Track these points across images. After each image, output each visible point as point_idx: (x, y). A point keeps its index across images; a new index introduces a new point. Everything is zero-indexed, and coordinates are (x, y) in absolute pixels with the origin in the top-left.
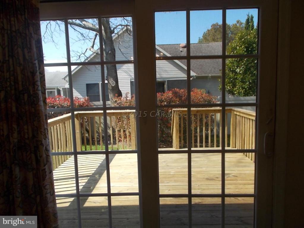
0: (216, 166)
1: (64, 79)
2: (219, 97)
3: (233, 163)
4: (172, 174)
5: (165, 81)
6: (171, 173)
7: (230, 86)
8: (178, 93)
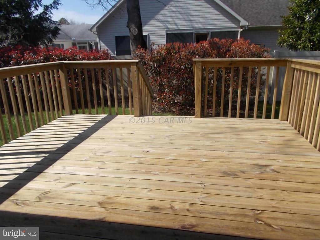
0: (247, 150)
1: (91, 30)
2: (275, 51)
3: (277, 146)
4: (170, 158)
5: (209, 33)
6: (170, 156)
7: (293, 39)
8: (217, 44)
